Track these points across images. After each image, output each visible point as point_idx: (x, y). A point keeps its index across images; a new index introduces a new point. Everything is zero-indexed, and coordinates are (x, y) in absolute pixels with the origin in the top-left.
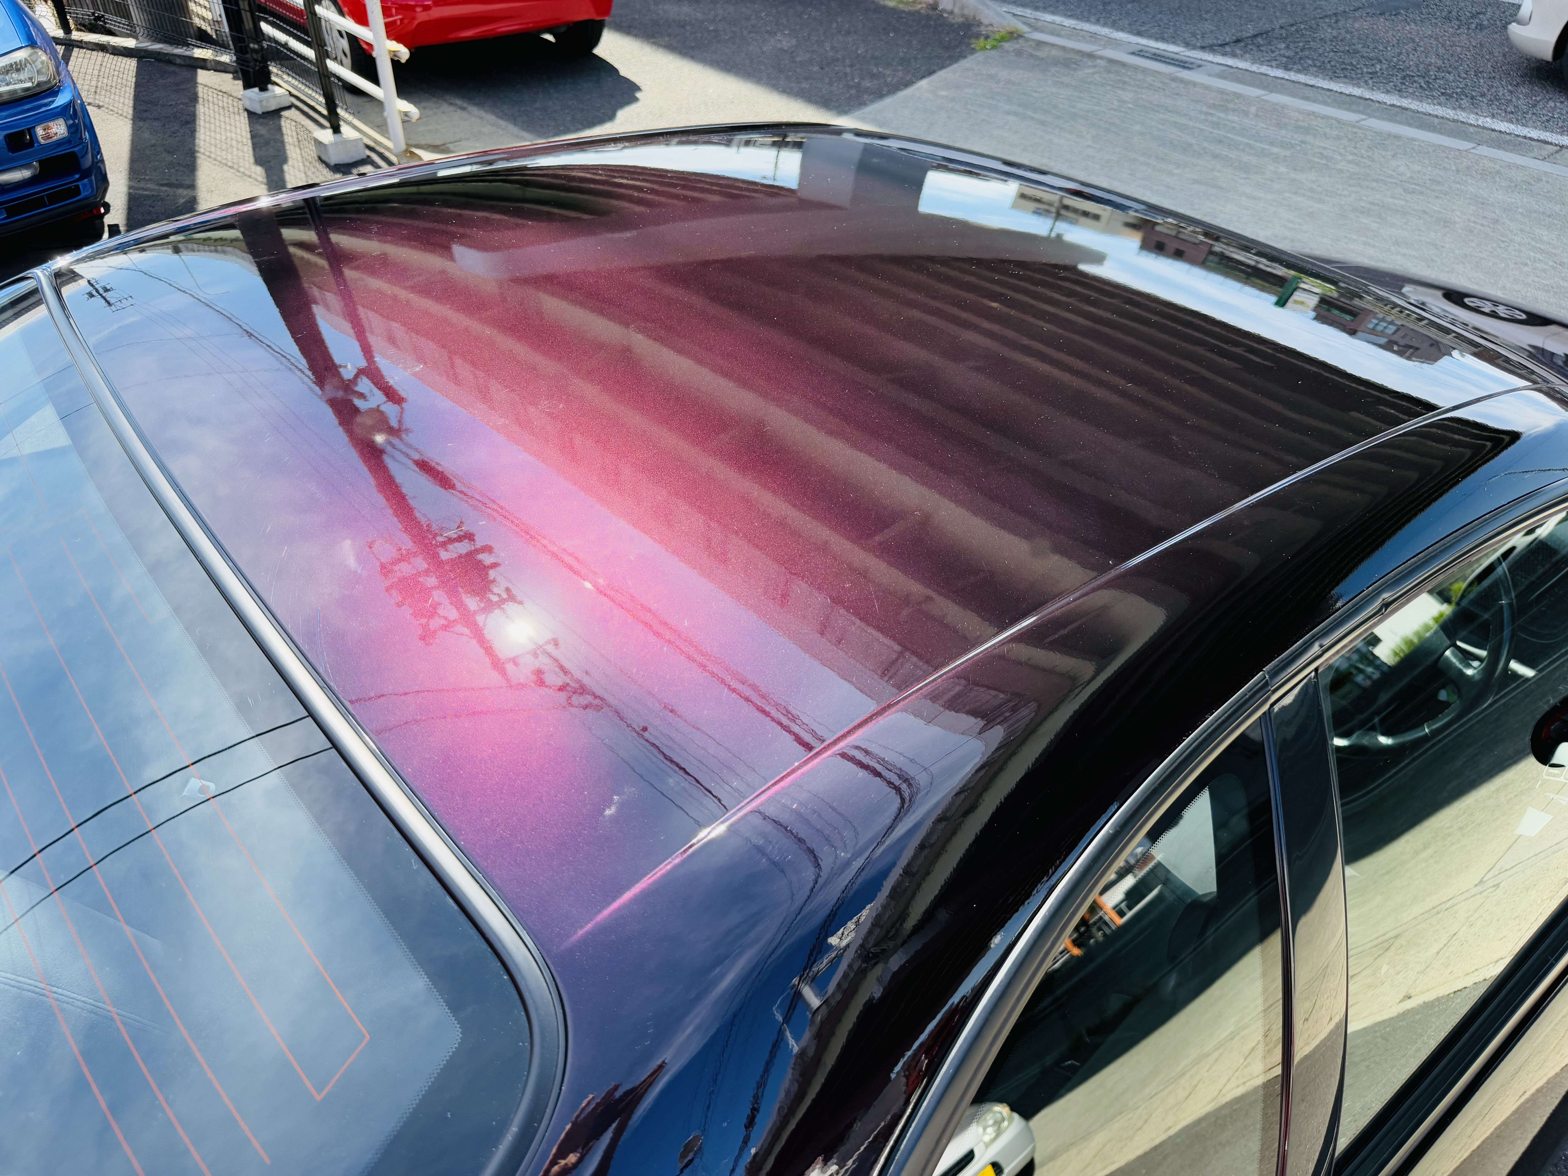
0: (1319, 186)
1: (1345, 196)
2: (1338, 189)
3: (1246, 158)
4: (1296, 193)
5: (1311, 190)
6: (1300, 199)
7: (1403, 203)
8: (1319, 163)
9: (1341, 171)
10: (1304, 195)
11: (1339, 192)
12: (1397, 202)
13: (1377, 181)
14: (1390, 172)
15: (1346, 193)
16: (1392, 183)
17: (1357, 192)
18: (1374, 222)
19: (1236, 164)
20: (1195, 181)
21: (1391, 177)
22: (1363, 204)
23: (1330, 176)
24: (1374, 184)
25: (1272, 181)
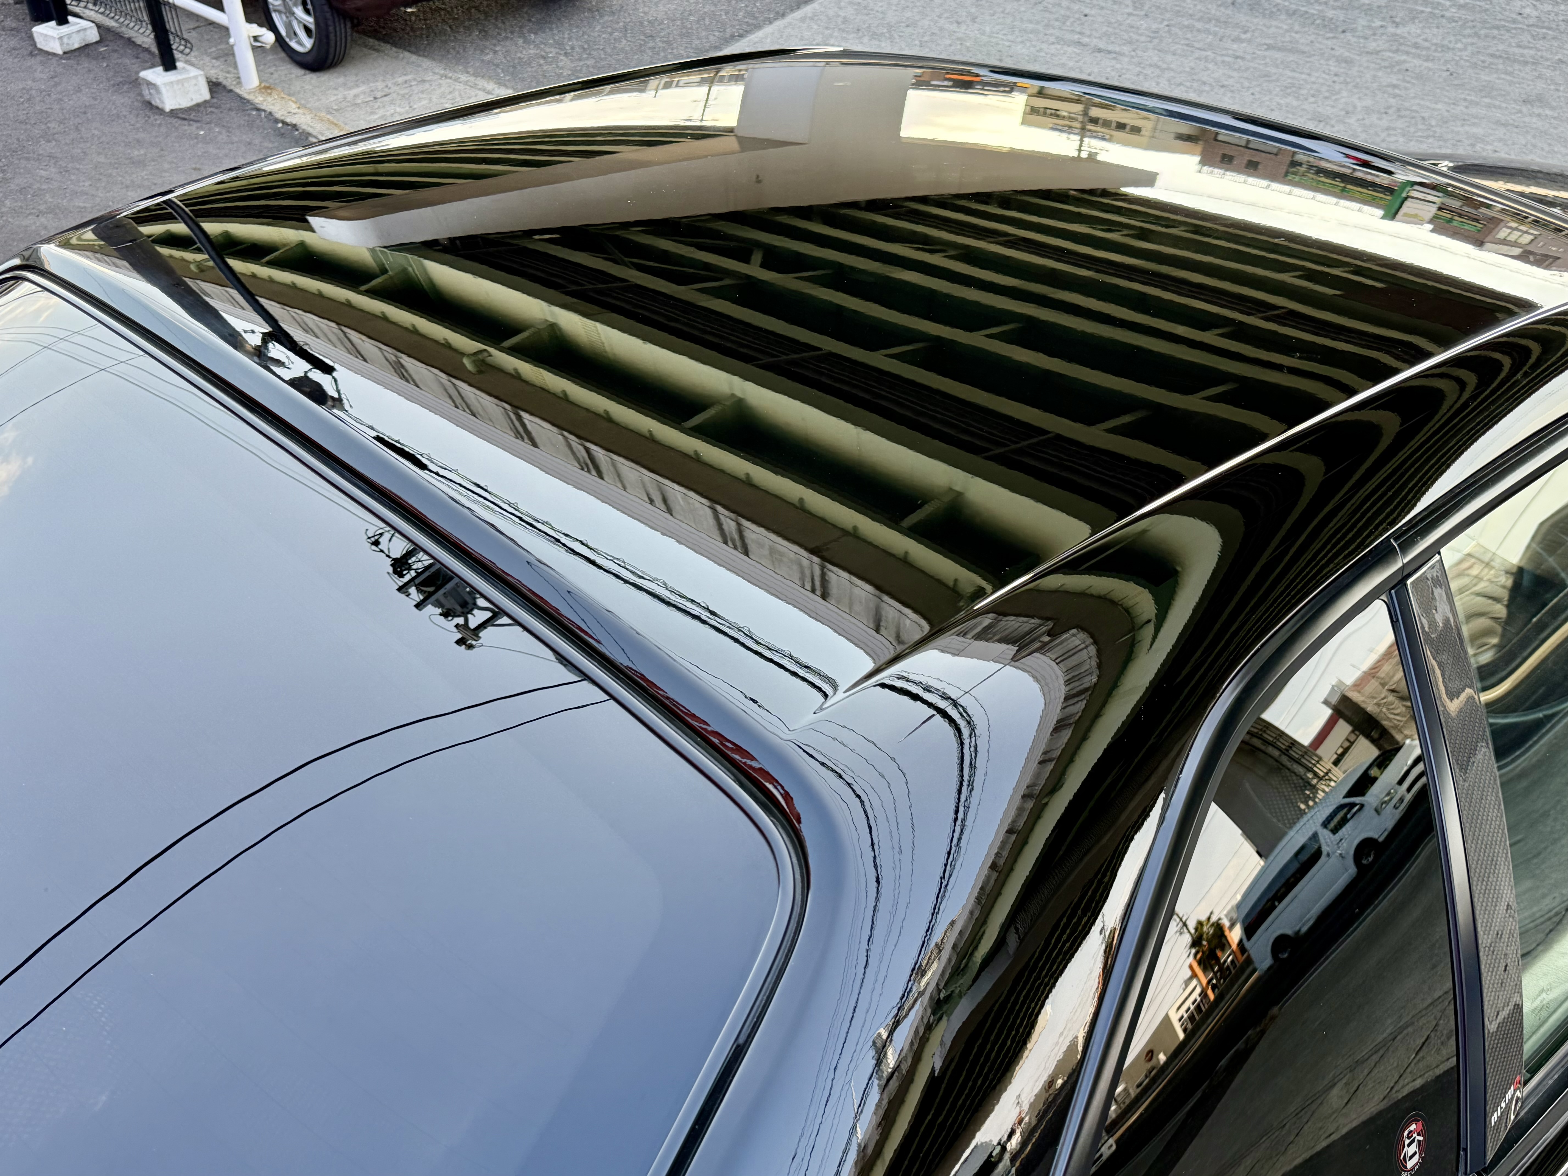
0: (1426, 40)
1: (1460, 50)
2: (1450, 42)
3: (1330, 13)
4: (1397, 51)
5: (1416, 46)
6: (1404, 57)
7: (1532, 52)
8: (1422, 12)
9: (1452, 20)
10: (1408, 53)
11: (1451, 46)
12: (1526, 51)
13: (1498, 28)
14: (1514, 16)
15: (1459, 45)
16: (1515, 28)
17: (1473, 44)
18: (1499, 78)
19: (1318, 22)
20: (1270, 47)
21: (1514, 21)
22: (1482, 58)
23: (1438, 27)
24: (1495, 32)
25: (1366, 38)
